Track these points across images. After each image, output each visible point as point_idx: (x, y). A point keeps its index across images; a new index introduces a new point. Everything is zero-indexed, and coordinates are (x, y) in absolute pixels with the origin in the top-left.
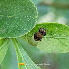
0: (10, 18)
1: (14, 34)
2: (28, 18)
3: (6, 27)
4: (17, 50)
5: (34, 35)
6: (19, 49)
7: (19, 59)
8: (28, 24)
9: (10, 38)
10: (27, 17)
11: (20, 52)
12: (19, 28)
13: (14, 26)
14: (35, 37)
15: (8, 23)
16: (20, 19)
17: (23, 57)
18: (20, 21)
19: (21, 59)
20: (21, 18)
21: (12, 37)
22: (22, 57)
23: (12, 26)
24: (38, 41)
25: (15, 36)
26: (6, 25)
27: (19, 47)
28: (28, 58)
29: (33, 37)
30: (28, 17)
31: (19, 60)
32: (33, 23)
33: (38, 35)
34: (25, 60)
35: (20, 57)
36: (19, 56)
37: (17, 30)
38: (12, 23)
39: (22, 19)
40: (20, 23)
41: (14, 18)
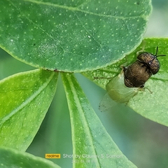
0: (70, 12)
1: (80, 59)
2: (124, 19)
3: (59, 39)
4: (75, 109)
5: (124, 71)
6: (79, 105)
7: (76, 134)
8: (120, 35)
9: (66, 70)
10: (119, 14)
11: (83, 115)
12: (96, 43)
13: (80, 38)
14: (126, 78)
15: (66, 27)
16: (99, 18)
17: (90, 130)
18: (98, 23)
19: (84, 135)
20: (104, 14)
21: (73, 69)
22: (87, 131)
23: (74, 37)
24: (135, 90)
25: (80, 68)
26: (58, 32)
27: (81, 102)
28: (103, 135)
29: (121, 77)
30: (122, 15)
31: (77, 136)
32: (137, 34)
33: (136, 72)
34: (94, 140)
35: (80, 130)
36: (79, 125)
37: (87, 51)
38: (75, 27)
39: (106, 19)
40: (98, 31)
41: (84, 14)
